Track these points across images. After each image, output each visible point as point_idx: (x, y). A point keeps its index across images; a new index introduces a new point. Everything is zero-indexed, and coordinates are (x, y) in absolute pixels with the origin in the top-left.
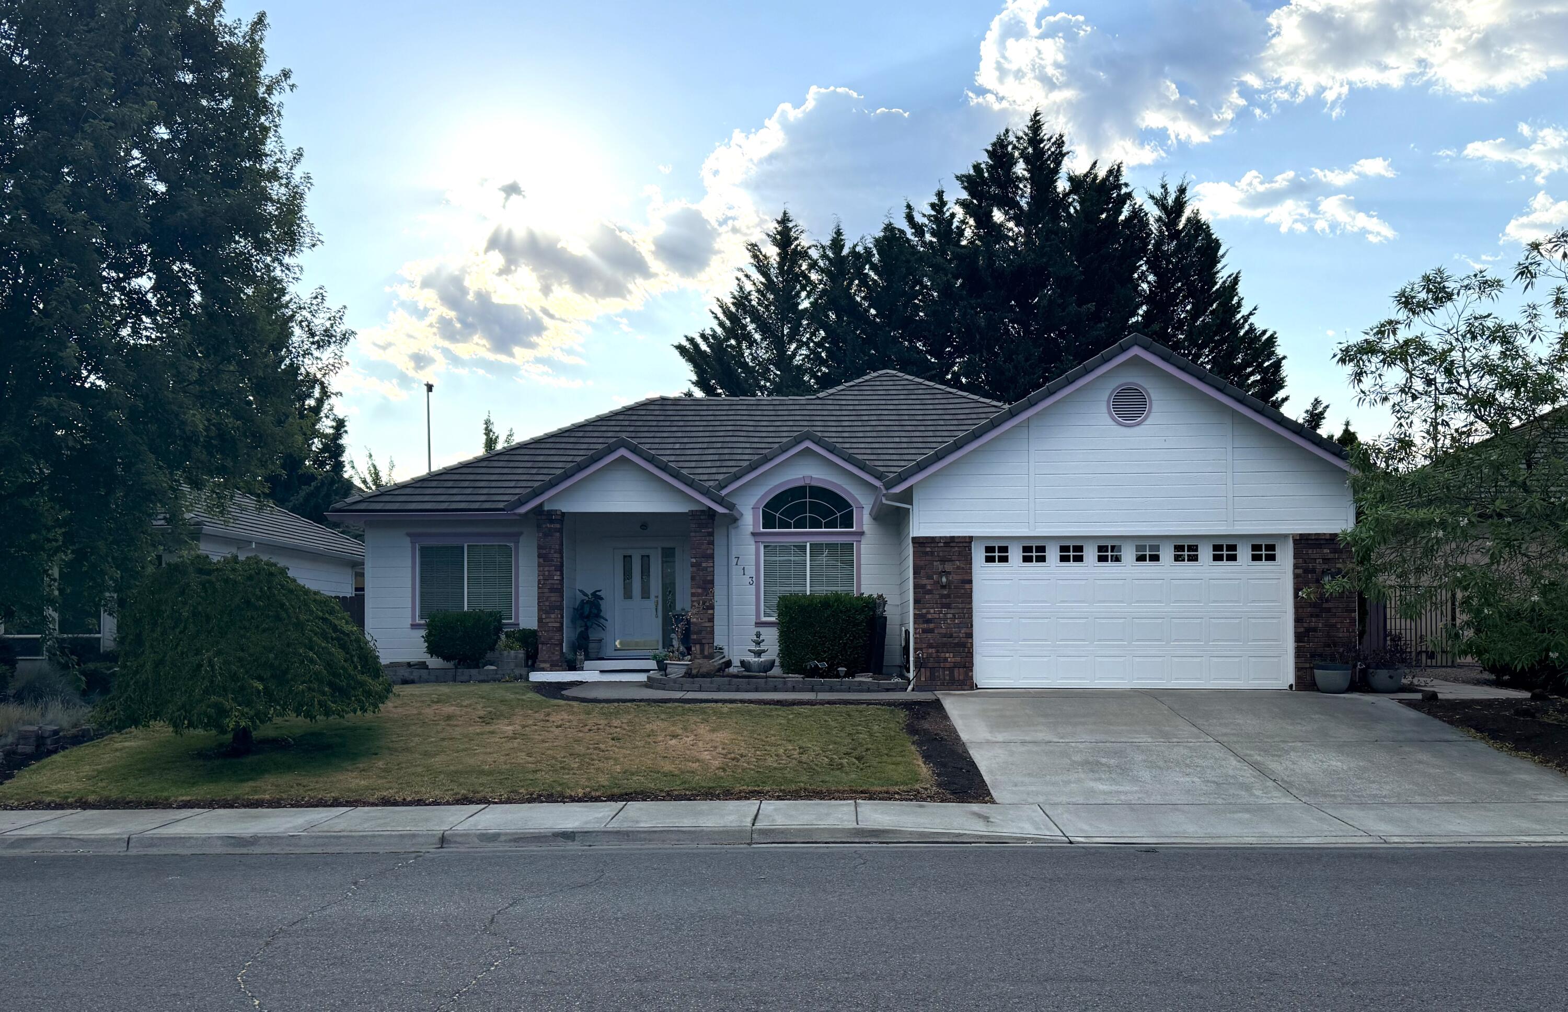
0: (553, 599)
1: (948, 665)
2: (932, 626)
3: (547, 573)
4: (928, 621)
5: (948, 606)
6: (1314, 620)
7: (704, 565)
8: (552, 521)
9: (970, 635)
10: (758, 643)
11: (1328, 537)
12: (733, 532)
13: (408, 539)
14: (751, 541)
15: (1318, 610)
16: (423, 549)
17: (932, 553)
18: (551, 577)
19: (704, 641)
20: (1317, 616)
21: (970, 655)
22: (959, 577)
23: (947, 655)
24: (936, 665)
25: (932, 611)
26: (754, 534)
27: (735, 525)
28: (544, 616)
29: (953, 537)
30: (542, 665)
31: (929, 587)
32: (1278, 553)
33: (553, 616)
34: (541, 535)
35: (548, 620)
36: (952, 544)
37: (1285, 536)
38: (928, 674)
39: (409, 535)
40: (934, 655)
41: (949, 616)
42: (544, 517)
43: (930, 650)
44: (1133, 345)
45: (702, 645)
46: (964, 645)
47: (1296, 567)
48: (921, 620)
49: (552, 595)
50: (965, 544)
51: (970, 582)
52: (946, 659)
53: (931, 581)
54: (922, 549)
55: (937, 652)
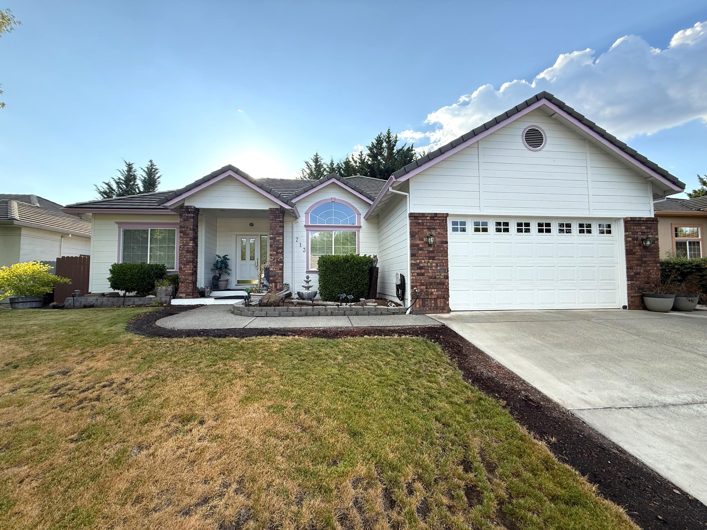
0: (188, 257)
1: (433, 297)
2: (423, 271)
3: (185, 242)
4: (421, 268)
5: (433, 258)
6: (638, 268)
7: (277, 238)
8: (189, 212)
9: (447, 277)
10: (308, 282)
11: (645, 220)
12: (295, 225)
13: (117, 225)
14: (304, 229)
15: (640, 262)
16: (126, 232)
17: (423, 224)
18: (187, 244)
19: (277, 281)
20: (640, 266)
21: (447, 290)
22: (440, 240)
23: (433, 290)
24: (426, 297)
25: (423, 261)
26: (306, 226)
27: (296, 221)
28: (182, 267)
29: (436, 214)
30: (181, 295)
31: (421, 246)
32: (612, 229)
33: (188, 266)
34: (182, 220)
35: (185, 269)
36: (435, 218)
37: (618, 219)
38: (421, 302)
39: (117, 223)
40: (425, 290)
41: (434, 264)
42: (184, 210)
43: (422, 287)
44: (542, 98)
45: (276, 283)
46: (443, 284)
47: (626, 237)
48: (416, 267)
49: (188, 254)
50: (443, 218)
51: (447, 243)
52: (432, 293)
53: (422, 242)
54: (416, 221)
55: (427, 288)
